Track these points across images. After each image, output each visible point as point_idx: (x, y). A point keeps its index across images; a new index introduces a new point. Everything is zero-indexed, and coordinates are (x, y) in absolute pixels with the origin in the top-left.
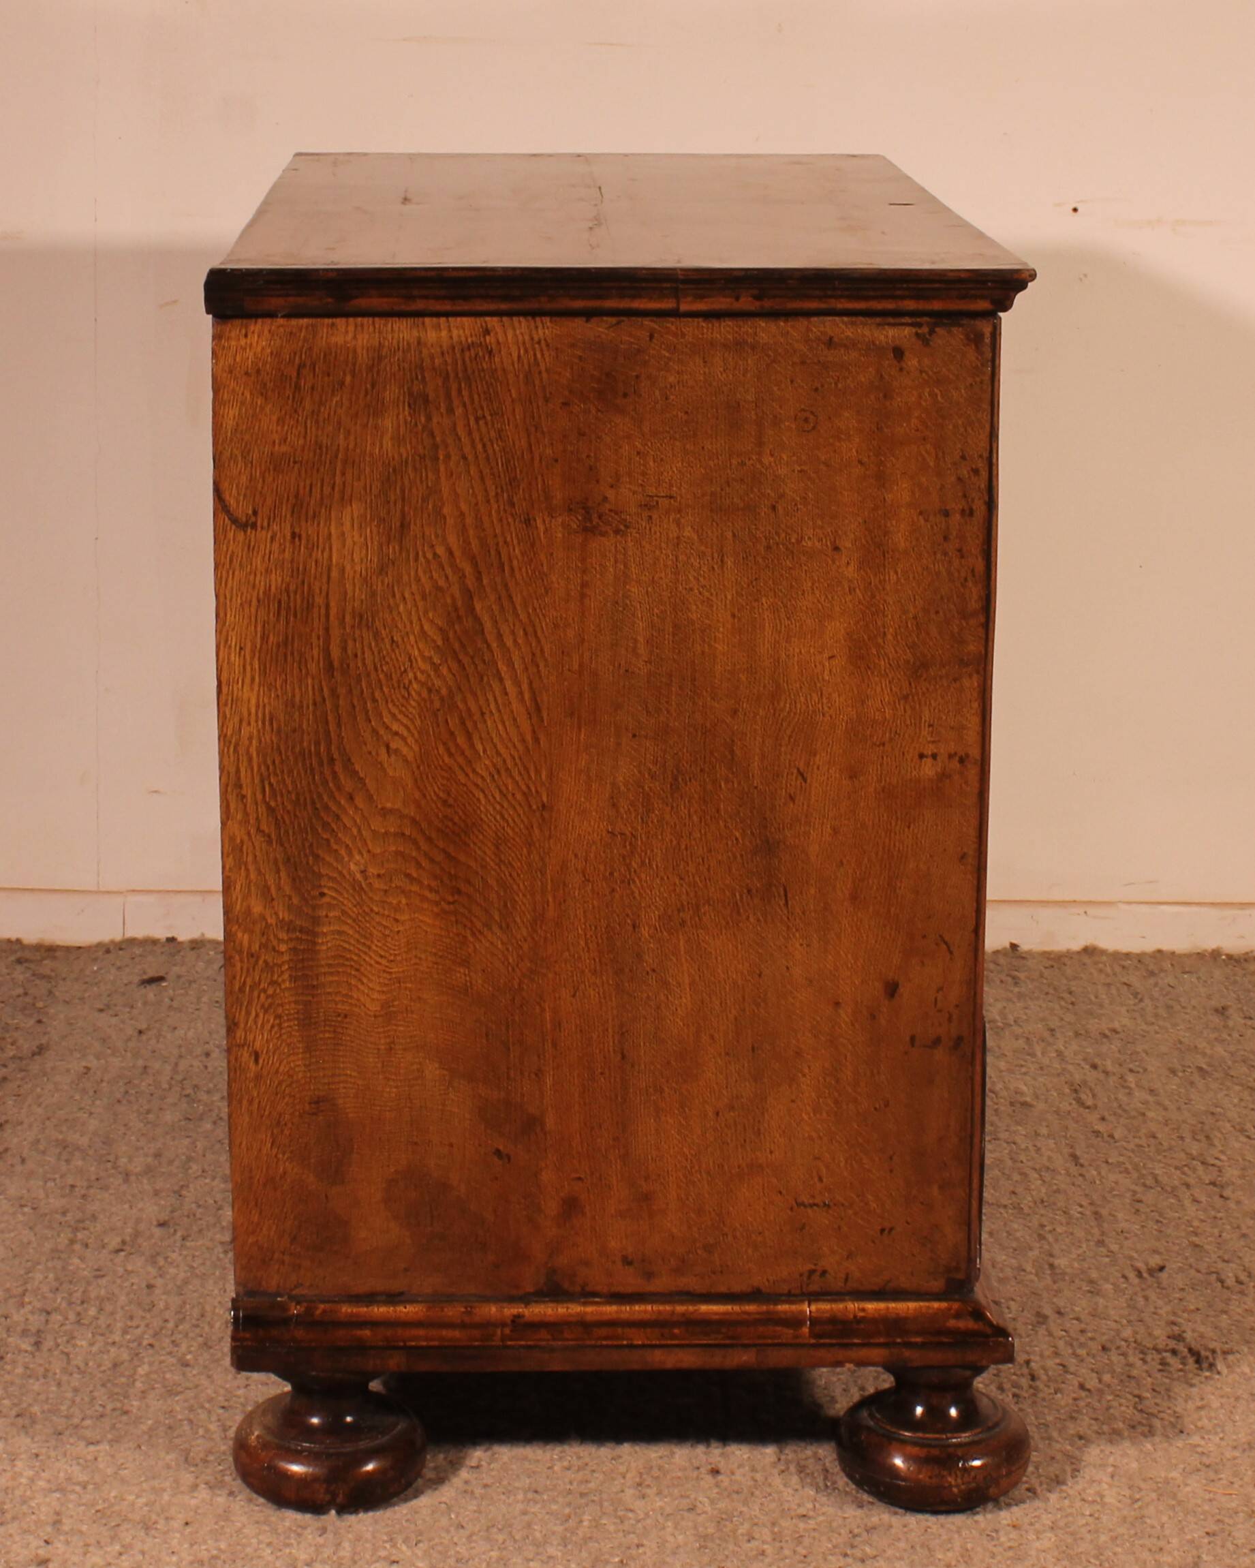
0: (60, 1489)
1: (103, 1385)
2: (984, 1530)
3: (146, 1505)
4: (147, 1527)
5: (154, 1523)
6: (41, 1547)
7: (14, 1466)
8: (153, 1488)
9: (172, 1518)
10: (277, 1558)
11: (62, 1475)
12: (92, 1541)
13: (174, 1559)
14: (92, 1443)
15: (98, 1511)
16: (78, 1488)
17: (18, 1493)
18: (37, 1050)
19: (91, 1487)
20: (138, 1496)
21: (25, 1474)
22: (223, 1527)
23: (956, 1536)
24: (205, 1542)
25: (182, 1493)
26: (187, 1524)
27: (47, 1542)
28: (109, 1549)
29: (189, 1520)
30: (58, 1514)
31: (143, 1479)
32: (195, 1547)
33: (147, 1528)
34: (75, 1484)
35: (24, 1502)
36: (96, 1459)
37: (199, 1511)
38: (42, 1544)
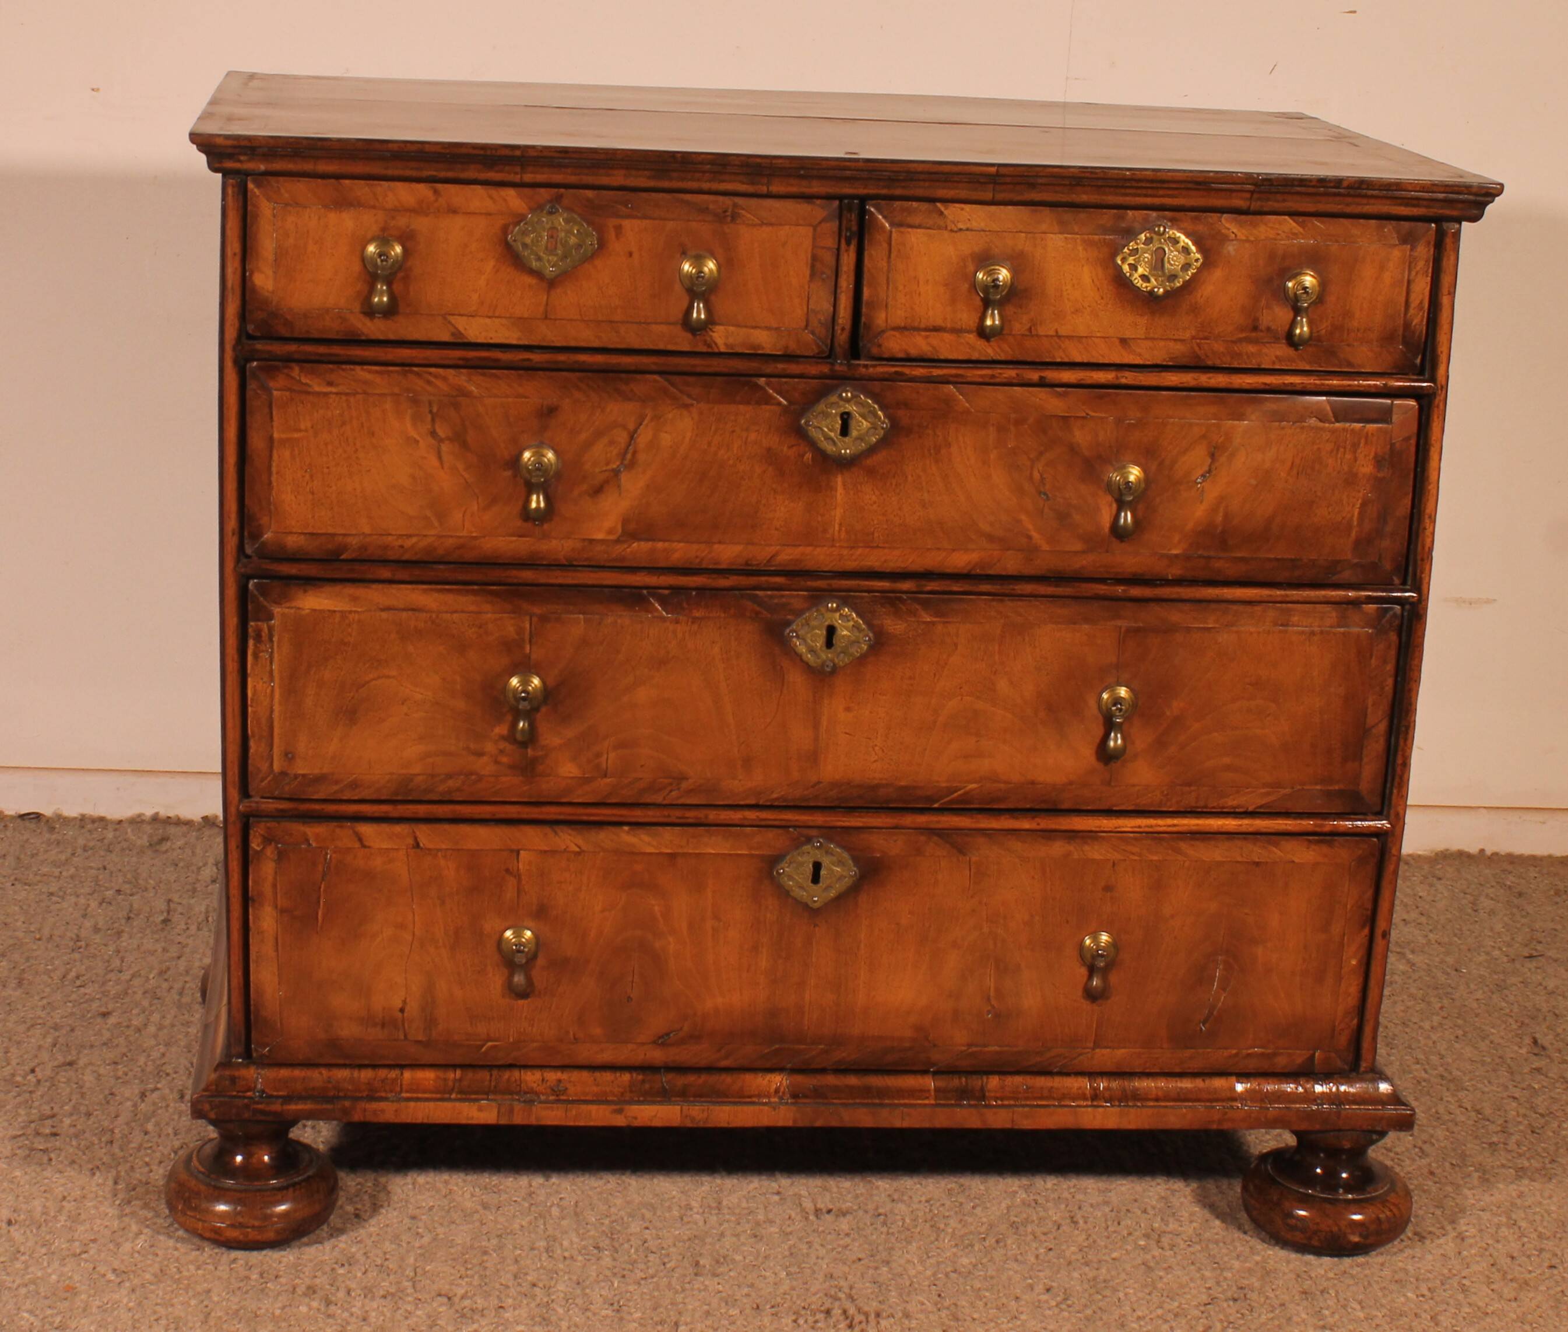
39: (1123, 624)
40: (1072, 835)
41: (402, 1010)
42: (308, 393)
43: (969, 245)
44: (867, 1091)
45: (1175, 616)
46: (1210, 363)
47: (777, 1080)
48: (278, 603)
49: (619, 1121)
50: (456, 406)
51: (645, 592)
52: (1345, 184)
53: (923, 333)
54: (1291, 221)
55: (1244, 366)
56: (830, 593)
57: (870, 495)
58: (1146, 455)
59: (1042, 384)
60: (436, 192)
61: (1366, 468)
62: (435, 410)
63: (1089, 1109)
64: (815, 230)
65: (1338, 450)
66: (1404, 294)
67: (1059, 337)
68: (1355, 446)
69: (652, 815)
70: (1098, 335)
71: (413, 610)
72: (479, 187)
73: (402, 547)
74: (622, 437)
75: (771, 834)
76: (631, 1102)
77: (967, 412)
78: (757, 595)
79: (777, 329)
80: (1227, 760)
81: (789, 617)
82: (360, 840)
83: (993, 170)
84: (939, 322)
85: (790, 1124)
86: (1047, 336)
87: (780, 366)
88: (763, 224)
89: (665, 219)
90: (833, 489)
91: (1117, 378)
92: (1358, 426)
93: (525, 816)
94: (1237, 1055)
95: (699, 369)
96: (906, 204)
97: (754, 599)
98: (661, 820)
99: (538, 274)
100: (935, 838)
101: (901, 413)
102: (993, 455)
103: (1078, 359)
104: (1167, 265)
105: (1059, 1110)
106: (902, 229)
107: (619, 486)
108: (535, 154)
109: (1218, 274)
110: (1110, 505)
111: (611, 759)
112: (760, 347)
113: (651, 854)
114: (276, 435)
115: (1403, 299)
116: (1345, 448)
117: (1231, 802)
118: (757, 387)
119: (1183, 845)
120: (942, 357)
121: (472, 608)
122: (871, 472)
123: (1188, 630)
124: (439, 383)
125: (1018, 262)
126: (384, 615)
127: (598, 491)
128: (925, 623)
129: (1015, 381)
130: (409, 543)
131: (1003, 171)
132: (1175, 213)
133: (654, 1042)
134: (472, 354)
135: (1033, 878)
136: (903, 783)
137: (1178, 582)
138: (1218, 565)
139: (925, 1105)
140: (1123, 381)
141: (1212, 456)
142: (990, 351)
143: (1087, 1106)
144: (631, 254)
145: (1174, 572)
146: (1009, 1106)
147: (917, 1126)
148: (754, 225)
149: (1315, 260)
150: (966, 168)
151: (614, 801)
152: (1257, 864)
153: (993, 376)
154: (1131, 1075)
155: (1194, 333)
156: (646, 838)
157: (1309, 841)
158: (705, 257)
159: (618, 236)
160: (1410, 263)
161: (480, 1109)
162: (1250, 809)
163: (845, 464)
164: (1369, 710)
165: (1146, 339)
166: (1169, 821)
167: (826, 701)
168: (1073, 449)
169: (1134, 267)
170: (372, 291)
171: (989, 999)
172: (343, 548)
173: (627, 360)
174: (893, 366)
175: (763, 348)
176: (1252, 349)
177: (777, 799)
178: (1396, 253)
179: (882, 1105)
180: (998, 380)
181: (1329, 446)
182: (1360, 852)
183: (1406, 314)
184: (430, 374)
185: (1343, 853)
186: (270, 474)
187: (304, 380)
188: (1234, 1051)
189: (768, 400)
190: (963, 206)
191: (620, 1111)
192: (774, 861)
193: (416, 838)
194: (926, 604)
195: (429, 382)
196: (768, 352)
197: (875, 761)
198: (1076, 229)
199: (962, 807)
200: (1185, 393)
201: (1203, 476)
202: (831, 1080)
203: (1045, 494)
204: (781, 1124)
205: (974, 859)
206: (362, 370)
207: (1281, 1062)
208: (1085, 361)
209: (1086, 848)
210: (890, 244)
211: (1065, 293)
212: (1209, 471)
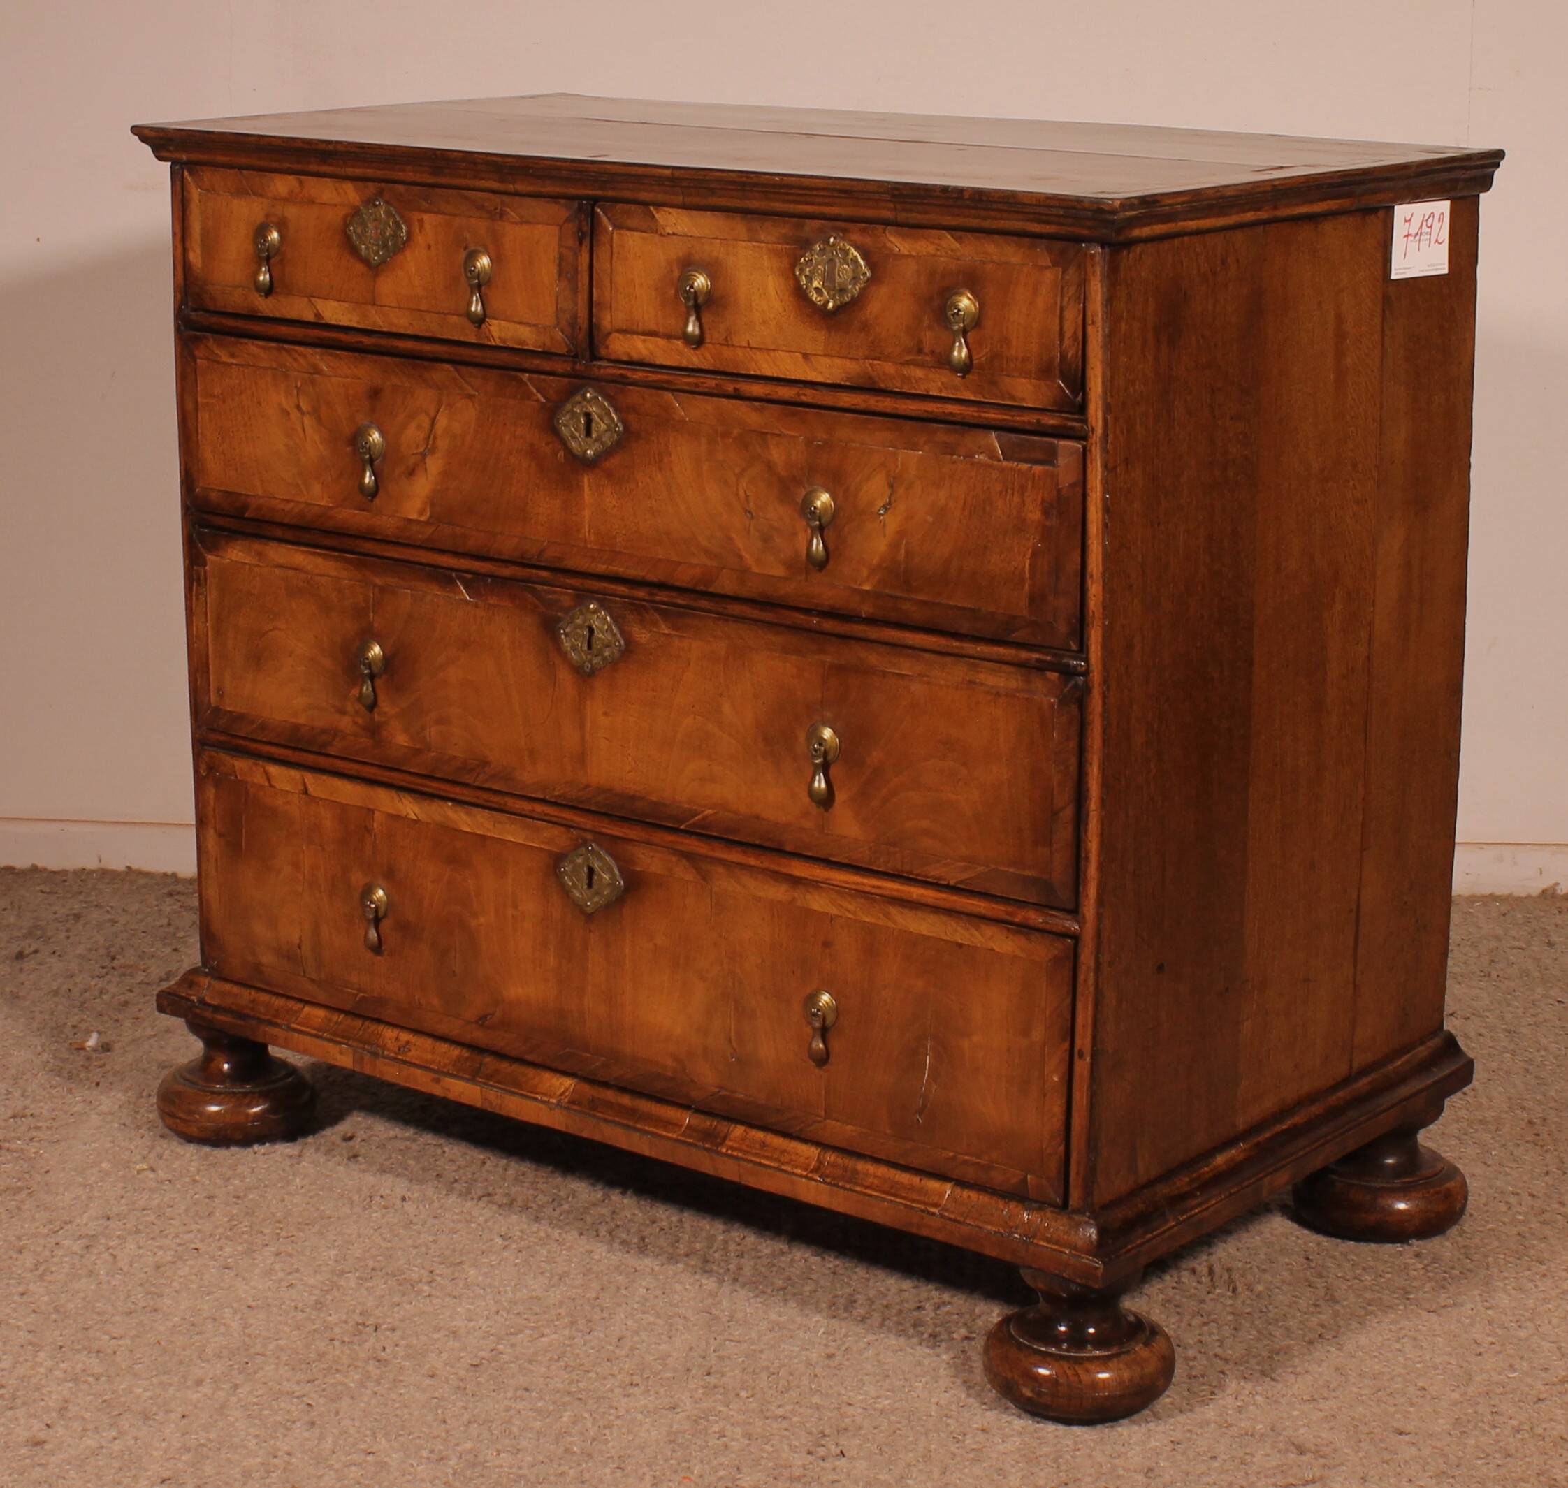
0: (75, 1379)
1: (141, 1285)
2: (952, 1433)
3: (151, 1398)
4: (146, 1416)
5: (154, 1414)
6: (42, 1430)
7: (36, 1356)
8: (161, 1383)
9: (171, 1411)
10: (261, 1447)
11: (80, 1365)
12: (91, 1426)
13: (164, 1445)
14: (115, 1338)
15: (105, 1401)
16: (91, 1379)
17: (33, 1381)
18: (165, 977)
19: (103, 1379)
20: (146, 1390)
21: (45, 1364)
22: (216, 1421)
23: (923, 1438)
24: (197, 1433)
25: (188, 1388)
26: (184, 1416)
27: (48, 1426)
28: (104, 1434)
29: (186, 1413)
30: (66, 1401)
31: (154, 1373)
32: (187, 1437)
33: (147, 1418)
34: (89, 1375)
35: (38, 1389)
36: (115, 1353)
37: (199, 1405)
38: (45, 1427)
39: (829, 659)
40: (795, 881)
41: (299, 947)
42: (219, 362)
43: (675, 250)
44: (632, 1113)
45: (872, 658)
46: (882, 386)
47: (565, 1084)
48: (210, 551)
49: (437, 1091)
50: (313, 382)
51: (454, 574)
52: (966, 196)
53: (642, 337)
54: (949, 236)
55: (913, 391)
56: (590, 594)
57: (610, 500)
58: (835, 482)
59: (737, 396)
60: (301, 183)
61: (1035, 515)
62: (299, 384)
63: (804, 1180)
64: (561, 229)
65: (1006, 491)
66: (1057, 321)
67: (751, 348)
68: (1023, 489)
69: (465, 794)
70: (784, 348)
71: (296, 569)
72: (328, 180)
73: (283, 510)
74: (426, 423)
75: (556, 831)
76: (448, 1074)
77: (682, 421)
78: (534, 588)
79: (535, 325)
80: (925, 824)
81: (559, 614)
82: (268, 779)
83: (668, 172)
84: (652, 327)
85: (563, 1129)
86: (741, 347)
87: (536, 362)
88: (522, 223)
89: (455, 215)
90: (581, 488)
91: (798, 394)
92: (1025, 466)
93: (379, 778)
94: (954, 1158)
95: (477, 360)
96: (627, 207)
97: (533, 592)
98: (473, 800)
99: (366, 262)
100: (684, 862)
101: (632, 417)
102: (705, 467)
103: (768, 373)
104: (838, 279)
105: (779, 1174)
106: (622, 232)
107: (426, 470)
108: (344, 149)
109: (883, 291)
110: (806, 531)
111: (433, 734)
112: (524, 342)
113: (467, 832)
114: (199, 399)
115: (1057, 328)
116: (1013, 489)
117: (933, 872)
118: (521, 381)
119: (893, 910)
120: (658, 363)
121: (335, 573)
122: (609, 475)
123: (884, 674)
124: (301, 360)
125: (712, 268)
126: (277, 571)
127: (411, 473)
128: (664, 634)
129: (715, 391)
130: (288, 507)
131: (677, 173)
132: (843, 224)
133: (476, 1022)
134: (325, 334)
135: (763, 919)
136: (654, 799)
137: (871, 621)
138: (906, 606)
139: (668, 1138)
140: (804, 399)
141: (891, 486)
142: (695, 360)
143: (801, 1176)
144: (429, 247)
145: (866, 610)
146: (737, 1158)
147: (662, 1158)
148: (516, 223)
149: (972, 281)
150: (649, 170)
151: (438, 775)
152: (960, 946)
153: (697, 385)
154: (861, 1156)
155: (866, 353)
156: (464, 816)
157: (1008, 929)
158: (480, 252)
159: (421, 232)
160: (1062, 288)
161: (341, 1053)
162: (952, 883)
163: (590, 465)
164: (1055, 792)
165: (825, 355)
166: (874, 882)
167: (588, 703)
168: (770, 466)
169: (809, 279)
170: (257, 272)
171: (730, 1041)
172: (245, 507)
173: (427, 348)
174: (620, 368)
175: (527, 345)
176: (919, 373)
177: (559, 796)
178: (1049, 276)
179: (635, 1129)
180: (701, 389)
181: (998, 487)
182: (1056, 952)
183: (1061, 345)
184: (296, 351)
185: (1043, 951)
186: (197, 434)
187: (217, 352)
188: (951, 1154)
189: (529, 396)
190: (670, 210)
191: (437, 1081)
192: (558, 860)
193: (305, 784)
194: (664, 614)
195: (295, 360)
196: (531, 348)
197: (629, 772)
198: (762, 237)
199: (703, 832)
200: (865, 417)
201: (884, 507)
202: (609, 1095)
203: (750, 512)
204: (557, 1127)
205: (715, 889)
206: (253, 344)
207: (997, 1177)
208: (775, 375)
209: (808, 897)
210: (611, 247)
211: (753, 304)
212: (890, 503)
